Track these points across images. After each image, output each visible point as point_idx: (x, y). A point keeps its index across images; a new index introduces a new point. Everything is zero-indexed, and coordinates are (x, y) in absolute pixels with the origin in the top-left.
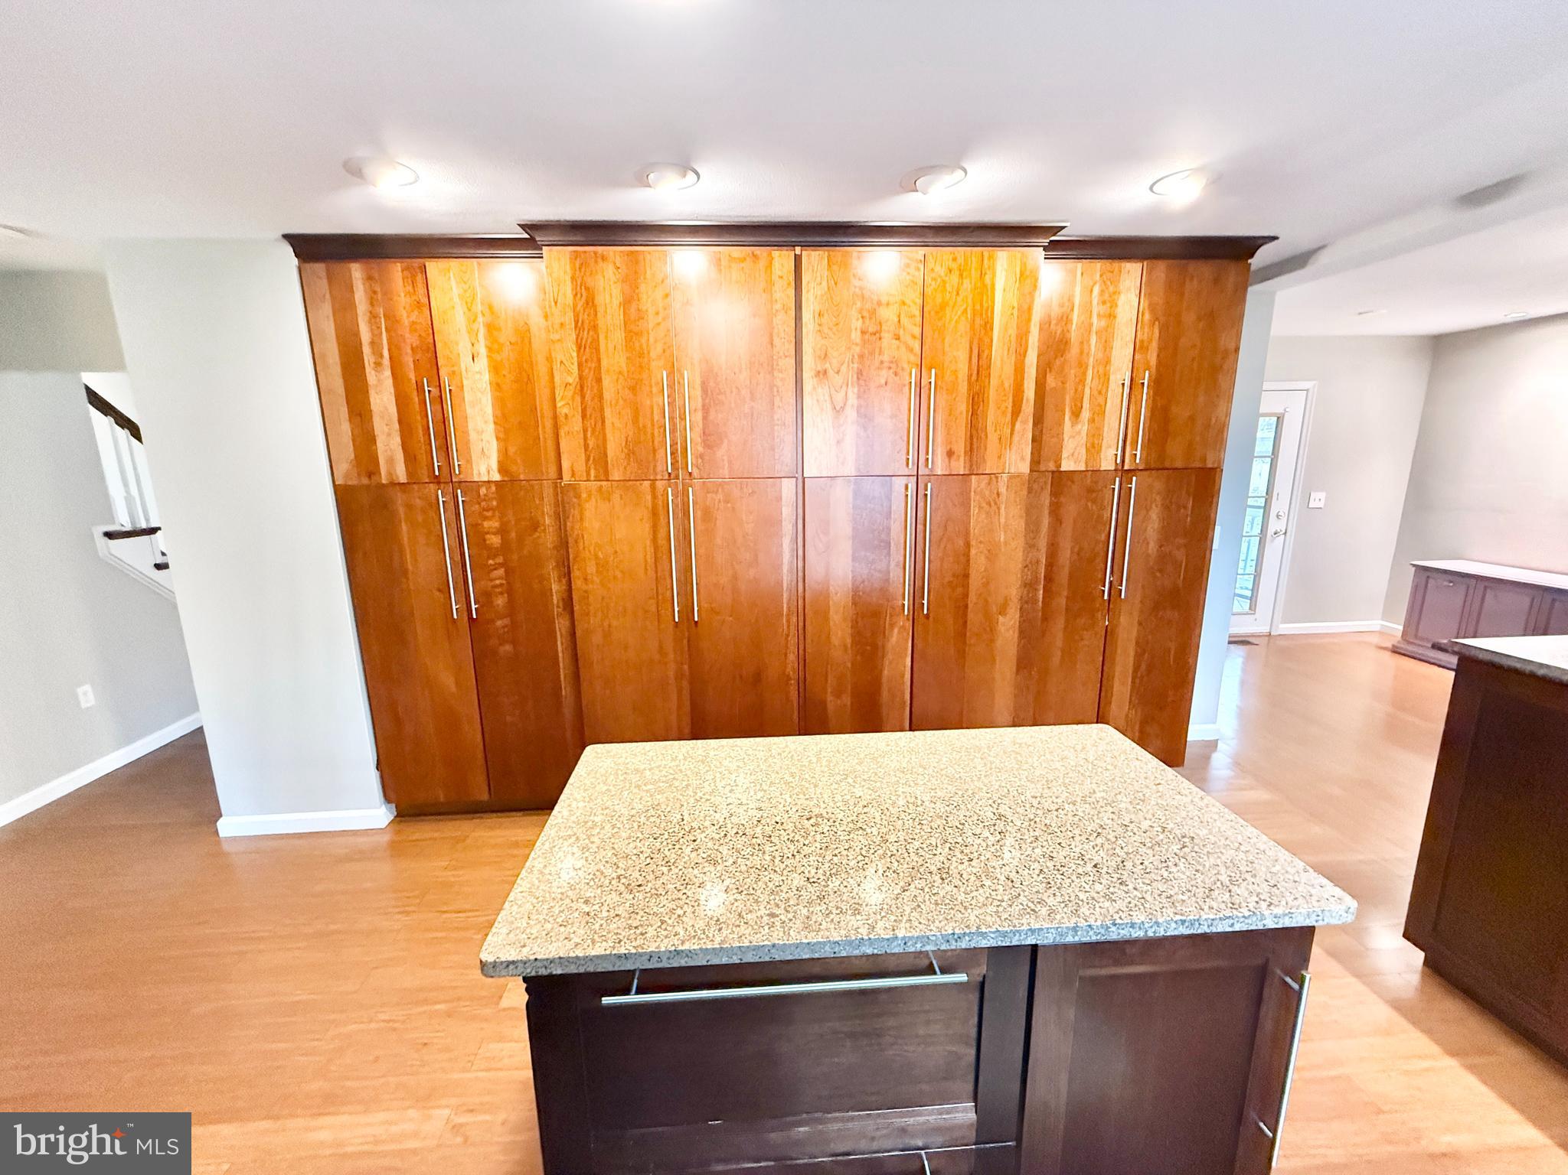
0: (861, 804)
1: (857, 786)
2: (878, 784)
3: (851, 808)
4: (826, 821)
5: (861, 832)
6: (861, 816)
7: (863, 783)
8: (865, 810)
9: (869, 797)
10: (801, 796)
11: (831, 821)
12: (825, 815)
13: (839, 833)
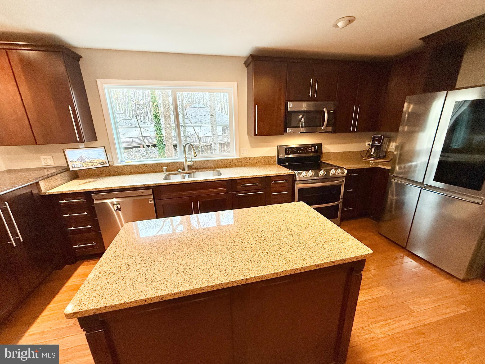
0: (239, 235)
1: (241, 243)
2: (232, 244)
3: (242, 234)
4: (249, 229)
5: (238, 227)
6: (239, 231)
7: (238, 244)
8: (237, 234)
9: (236, 238)
10: (260, 236)
11: (248, 229)
12: (250, 231)
13: (245, 226)
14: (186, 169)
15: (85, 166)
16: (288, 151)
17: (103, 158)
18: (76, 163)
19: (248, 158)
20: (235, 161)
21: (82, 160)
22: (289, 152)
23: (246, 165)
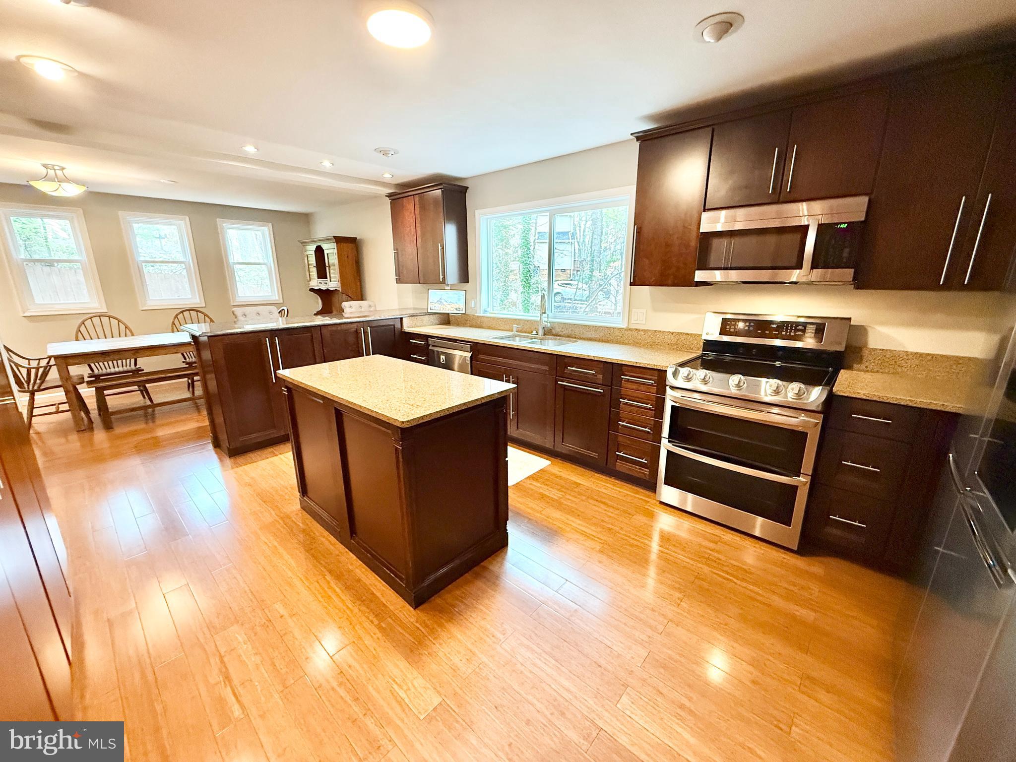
14: (541, 332)
15: (441, 309)
16: (728, 327)
17: (461, 305)
18: (435, 305)
19: (642, 330)
20: (617, 333)
21: (441, 302)
22: (730, 328)
23: (637, 343)
